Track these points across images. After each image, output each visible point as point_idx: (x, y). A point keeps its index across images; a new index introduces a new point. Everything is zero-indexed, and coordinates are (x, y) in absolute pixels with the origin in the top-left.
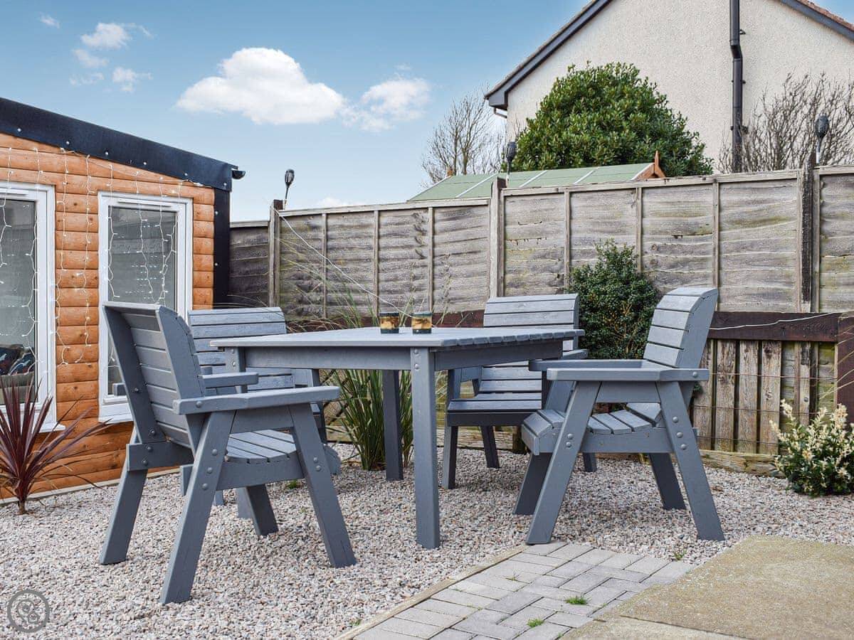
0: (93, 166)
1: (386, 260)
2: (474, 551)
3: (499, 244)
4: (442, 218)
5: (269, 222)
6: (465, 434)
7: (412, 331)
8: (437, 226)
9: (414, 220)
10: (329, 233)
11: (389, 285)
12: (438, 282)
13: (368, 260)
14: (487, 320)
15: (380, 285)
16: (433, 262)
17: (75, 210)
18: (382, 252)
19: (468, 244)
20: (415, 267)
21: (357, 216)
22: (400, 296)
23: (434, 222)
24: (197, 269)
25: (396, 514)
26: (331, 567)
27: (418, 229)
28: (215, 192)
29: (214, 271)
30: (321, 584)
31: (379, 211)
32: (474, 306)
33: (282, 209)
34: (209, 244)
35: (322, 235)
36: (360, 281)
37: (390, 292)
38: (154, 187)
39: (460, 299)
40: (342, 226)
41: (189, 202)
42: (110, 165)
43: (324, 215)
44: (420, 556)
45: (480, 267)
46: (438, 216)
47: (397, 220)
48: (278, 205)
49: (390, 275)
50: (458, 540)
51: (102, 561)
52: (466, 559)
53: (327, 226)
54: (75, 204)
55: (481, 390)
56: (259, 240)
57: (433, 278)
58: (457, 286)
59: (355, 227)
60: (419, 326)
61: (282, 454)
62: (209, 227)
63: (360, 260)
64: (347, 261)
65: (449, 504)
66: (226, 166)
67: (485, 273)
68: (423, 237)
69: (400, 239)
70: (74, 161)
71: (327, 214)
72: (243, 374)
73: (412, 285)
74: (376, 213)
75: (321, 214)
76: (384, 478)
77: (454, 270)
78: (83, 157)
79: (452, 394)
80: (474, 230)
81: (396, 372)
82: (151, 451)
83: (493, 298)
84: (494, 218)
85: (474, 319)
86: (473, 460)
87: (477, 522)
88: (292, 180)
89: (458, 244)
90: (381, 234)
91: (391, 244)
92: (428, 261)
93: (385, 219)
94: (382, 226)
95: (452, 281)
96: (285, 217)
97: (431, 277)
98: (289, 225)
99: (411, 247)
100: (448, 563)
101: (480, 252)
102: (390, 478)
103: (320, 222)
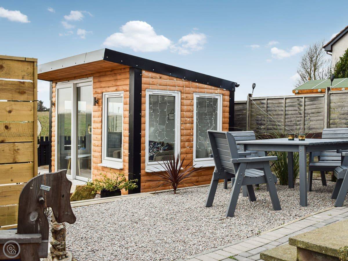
0: (192, 85)
1: (288, 115)
2: (318, 208)
3: (328, 110)
4: (308, 101)
5: (247, 101)
6: (315, 174)
7: (298, 140)
8: (306, 103)
9: (298, 101)
10: (268, 105)
11: (289, 123)
12: (306, 123)
13: (282, 115)
14: (323, 136)
15: (286, 123)
16: (304, 116)
17: (187, 99)
18: (287, 112)
19: (317, 110)
20: (298, 117)
21: (278, 100)
22: (292, 127)
23: (305, 102)
24: (224, 117)
25: (293, 197)
26: (274, 210)
27: (299, 104)
28: (230, 92)
29: (229, 118)
30: (272, 214)
31: (286, 98)
32: (319, 131)
33: (251, 97)
34: (227, 109)
35: (265, 106)
36: (279, 122)
37: (289, 126)
38: (210, 91)
39: (314, 128)
40: (272, 103)
41: (222, 95)
42: (197, 84)
43: (266, 99)
44: (301, 209)
45: (321, 118)
46: (306, 100)
47: (292, 101)
48: (250, 95)
49: (289, 120)
50: (313, 205)
51: (206, 206)
52: (315, 210)
53: (267, 103)
54: (187, 97)
55: (321, 159)
56: (243, 107)
57: (304, 122)
58: (312, 124)
59: (277, 103)
60: (301, 138)
61: (260, 176)
62: (227, 103)
63: (278, 115)
64: (274, 115)
65: (310, 195)
66: (233, 83)
67: (323, 120)
68: (301, 107)
69: (293, 108)
70: (186, 83)
71: (267, 99)
72: (245, 152)
73: (297, 123)
74: (284, 99)
75: (265, 99)
76: (288, 187)
77: (312, 118)
78: (189, 82)
79: (311, 160)
80: (319, 105)
81: (292, 152)
82: (220, 174)
83: (325, 129)
84: (326, 101)
85: (318, 136)
86: (317, 183)
87: (319, 200)
88: (255, 87)
89: (314, 110)
90: (286, 106)
91: (290, 109)
92: (303, 115)
93: (288, 101)
94: (286, 103)
95: (311, 122)
96: (253, 100)
97: (304, 121)
98: (254, 102)
99: (297, 110)
100: (310, 210)
101: (321, 112)
102: (290, 187)
103: (265, 101)
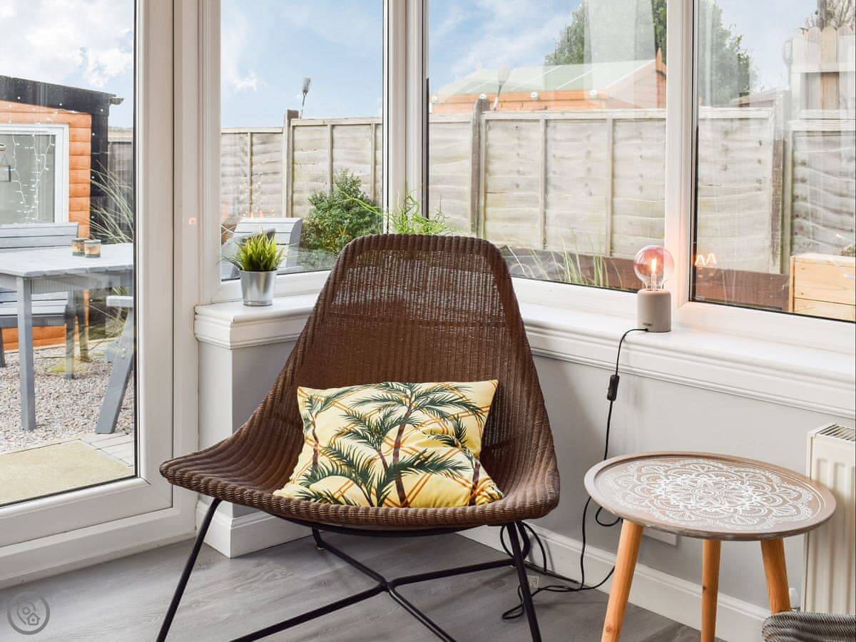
3: (288, 168)
4: (258, 142)
8: (254, 148)
12: (254, 197)
16: (251, 179)
19: (272, 166)
20: (241, 183)
23: (252, 145)
24: (73, 181)
27: (242, 150)
28: (92, 117)
34: (85, 160)
38: (26, 117)
41: (66, 127)
46: (255, 140)
62: (87, 147)
68: (245, 157)
77: (264, 187)
80: (275, 154)
84: (286, 145)
89: (267, 165)
92: (248, 178)
95: (262, 197)
97: (250, 193)
101: (278, 173)
